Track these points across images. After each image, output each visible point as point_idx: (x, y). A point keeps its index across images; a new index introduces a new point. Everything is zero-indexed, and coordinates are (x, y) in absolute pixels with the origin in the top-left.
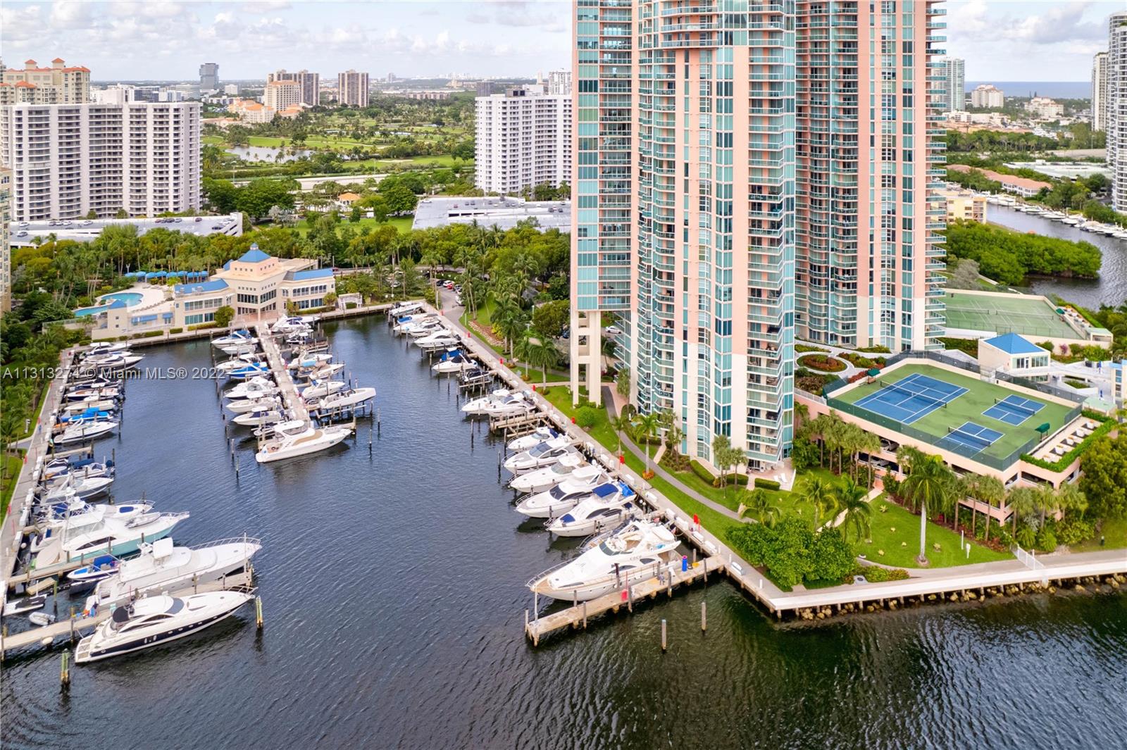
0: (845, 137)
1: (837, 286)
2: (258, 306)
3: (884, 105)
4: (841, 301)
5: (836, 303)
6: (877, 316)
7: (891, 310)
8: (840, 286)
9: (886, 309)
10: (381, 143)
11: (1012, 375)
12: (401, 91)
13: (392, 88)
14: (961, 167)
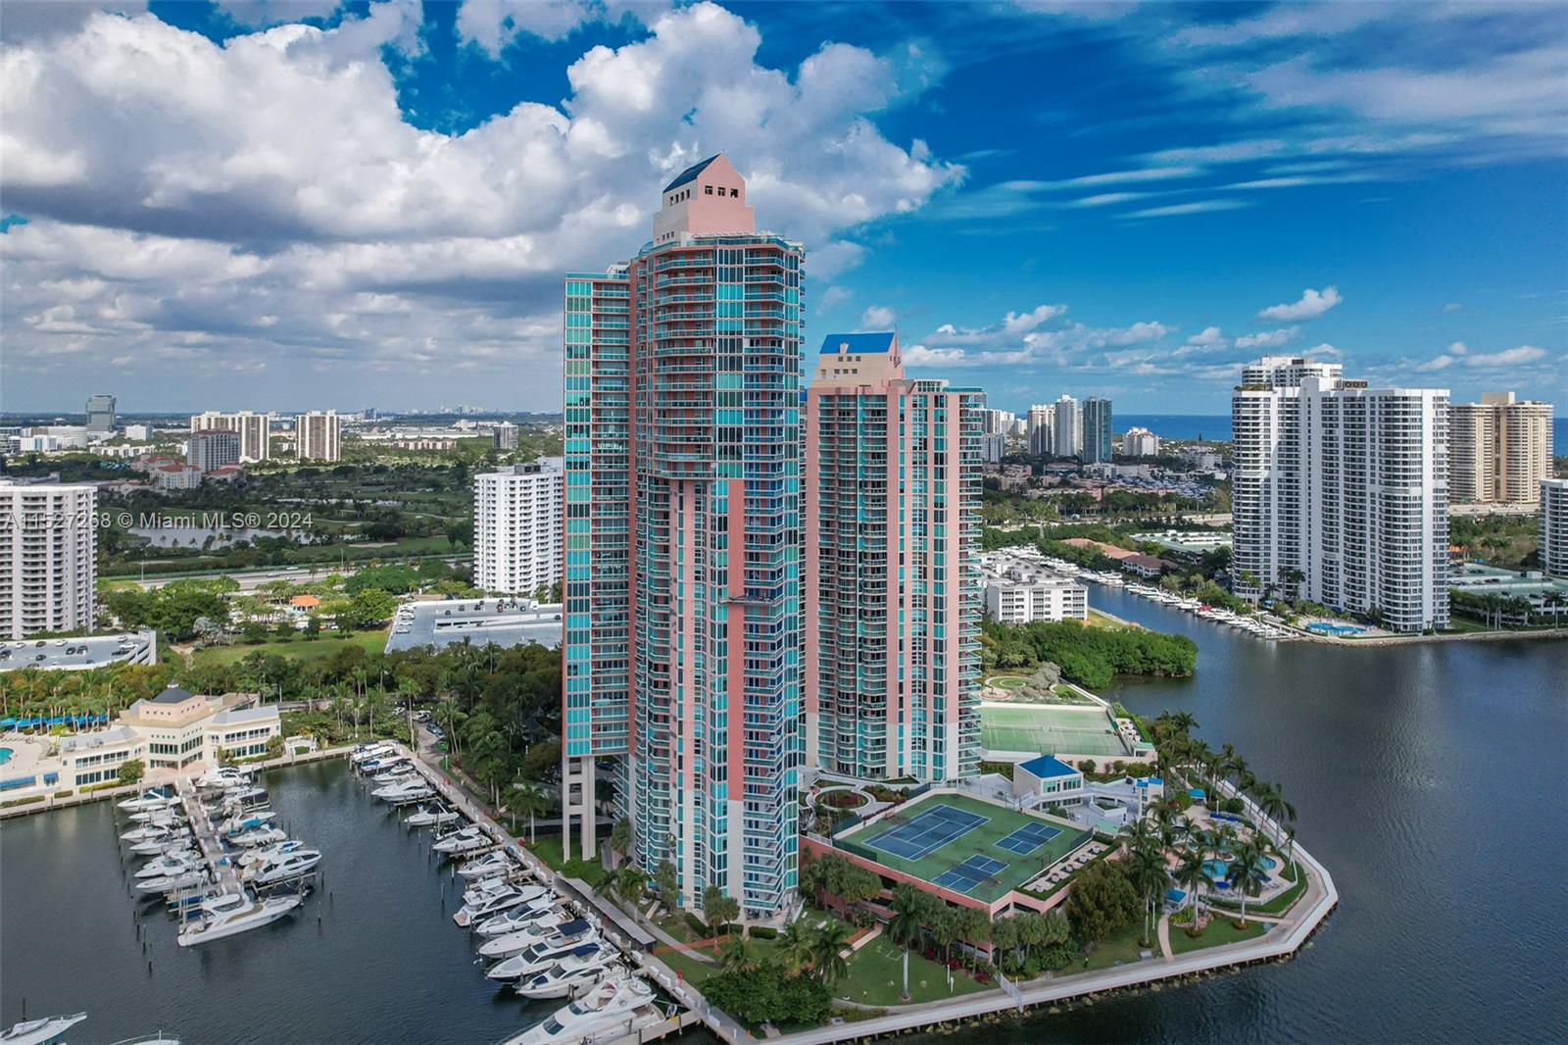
0: (873, 556)
1: (865, 714)
2: (179, 758)
4: (869, 731)
5: (863, 732)
6: (907, 745)
7: (922, 737)
8: (869, 713)
9: (917, 736)
10: (353, 518)
11: (1041, 801)
12: (389, 435)
13: (375, 430)
14: (1080, 543)
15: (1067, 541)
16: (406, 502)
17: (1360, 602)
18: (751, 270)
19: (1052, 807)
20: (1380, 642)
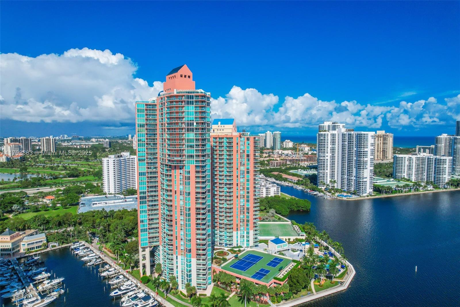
0: (229, 184)
2: (11, 252)
4: (228, 233)
6: (239, 237)
7: (243, 234)
8: (228, 229)
10: (62, 170)
11: (276, 251)
12: (71, 143)
13: (66, 142)
14: (276, 173)
15: (272, 173)
16: (78, 165)
17: (351, 189)
18: (196, 102)
19: (280, 252)
20: (356, 199)
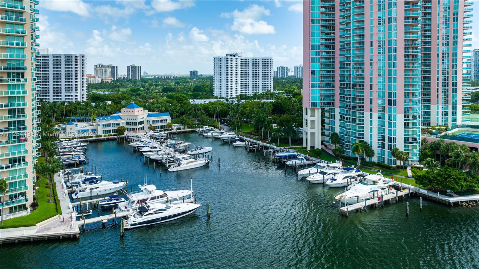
2: (137, 127)
3: (443, 22)
6: (440, 114)
7: (446, 111)
